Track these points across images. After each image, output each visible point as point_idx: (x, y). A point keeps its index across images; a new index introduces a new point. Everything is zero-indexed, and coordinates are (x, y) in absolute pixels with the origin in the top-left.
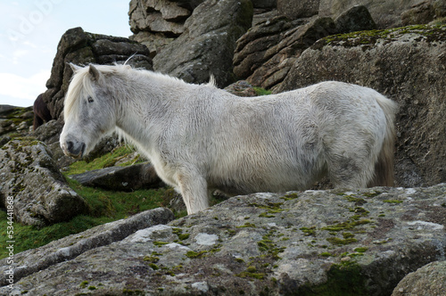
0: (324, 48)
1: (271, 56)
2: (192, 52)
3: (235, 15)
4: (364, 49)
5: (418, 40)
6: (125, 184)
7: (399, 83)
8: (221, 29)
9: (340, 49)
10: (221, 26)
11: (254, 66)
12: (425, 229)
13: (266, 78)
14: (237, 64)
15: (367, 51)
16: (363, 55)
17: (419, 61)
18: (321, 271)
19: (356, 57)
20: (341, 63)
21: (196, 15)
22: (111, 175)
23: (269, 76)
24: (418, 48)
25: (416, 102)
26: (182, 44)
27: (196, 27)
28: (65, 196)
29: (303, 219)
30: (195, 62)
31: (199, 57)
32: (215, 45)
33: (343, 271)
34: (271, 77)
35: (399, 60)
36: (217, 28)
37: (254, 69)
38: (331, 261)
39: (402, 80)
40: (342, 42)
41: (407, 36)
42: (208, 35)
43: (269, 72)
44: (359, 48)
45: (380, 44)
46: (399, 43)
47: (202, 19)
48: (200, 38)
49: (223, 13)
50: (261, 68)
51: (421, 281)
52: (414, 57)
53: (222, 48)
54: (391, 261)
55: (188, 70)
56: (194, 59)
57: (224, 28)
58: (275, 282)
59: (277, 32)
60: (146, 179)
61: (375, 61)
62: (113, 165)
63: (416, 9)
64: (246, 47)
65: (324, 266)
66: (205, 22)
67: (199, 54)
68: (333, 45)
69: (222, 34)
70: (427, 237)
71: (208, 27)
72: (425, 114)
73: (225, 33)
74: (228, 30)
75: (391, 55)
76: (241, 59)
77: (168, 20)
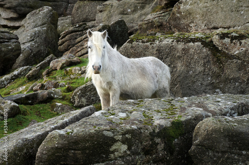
0: (133, 43)
1: (79, 42)
2: (29, 38)
3: (50, 19)
4: (151, 44)
5: (173, 41)
6: (30, 102)
7: (166, 58)
8: (43, 26)
9: (140, 44)
10: (43, 25)
11: (70, 46)
12: (197, 110)
13: (77, 52)
14: (61, 45)
15: (152, 45)
16: (150, 47)
17: (174, 50)
18: (169, 123)
19: (147, 47)
20: (141, 49)
21: (29, 18)
22: (23, 97)
23: (78, 51)
24: (173, 44)
25: (172, 66)
26: (21, 33)
27: (29, 25)
28: (14, 106)
29: (153, 108)
30: (31, 42)
31: (33, 40)
32: (41, 34)
33: (176, 123)
34: (80, 52)
35: (166, 49)
36: (41, 25)
37: (70, 48)
38: (172, 120)
39: (167, 57)
40: (140, 41)
41: (167, 39)
42: (36, 29)
43: (79, 50)
44: (148, 44)
45: (157, 42)
46: (165, 42)
47: (32, 21)
48: (32, 30)
49: (43, 18)
50: (74, 47)
51: (205, 123)
52: (172, 48)
53: (44, 36)
54: (190, 119)
55: (28, 47)
56: (30, 41)
57: (45, 25)
58: (156, 126)
59: (82, 31)
60: (41, 99)
61: (156, 49)
62: (9, 94)
63: (146, 22)
64: (67, 37)
65: (170, 121)
66: (34, 22)
67: (33, 38)
68: (137, 42)
69: (43, 29)
70: (199, 112)
71: (36, 25)
72: (176, 71)
73: (45, 28)
74: (46, 27)
75: (162, 47)
76: (63, 43)
77: (4, 19)
